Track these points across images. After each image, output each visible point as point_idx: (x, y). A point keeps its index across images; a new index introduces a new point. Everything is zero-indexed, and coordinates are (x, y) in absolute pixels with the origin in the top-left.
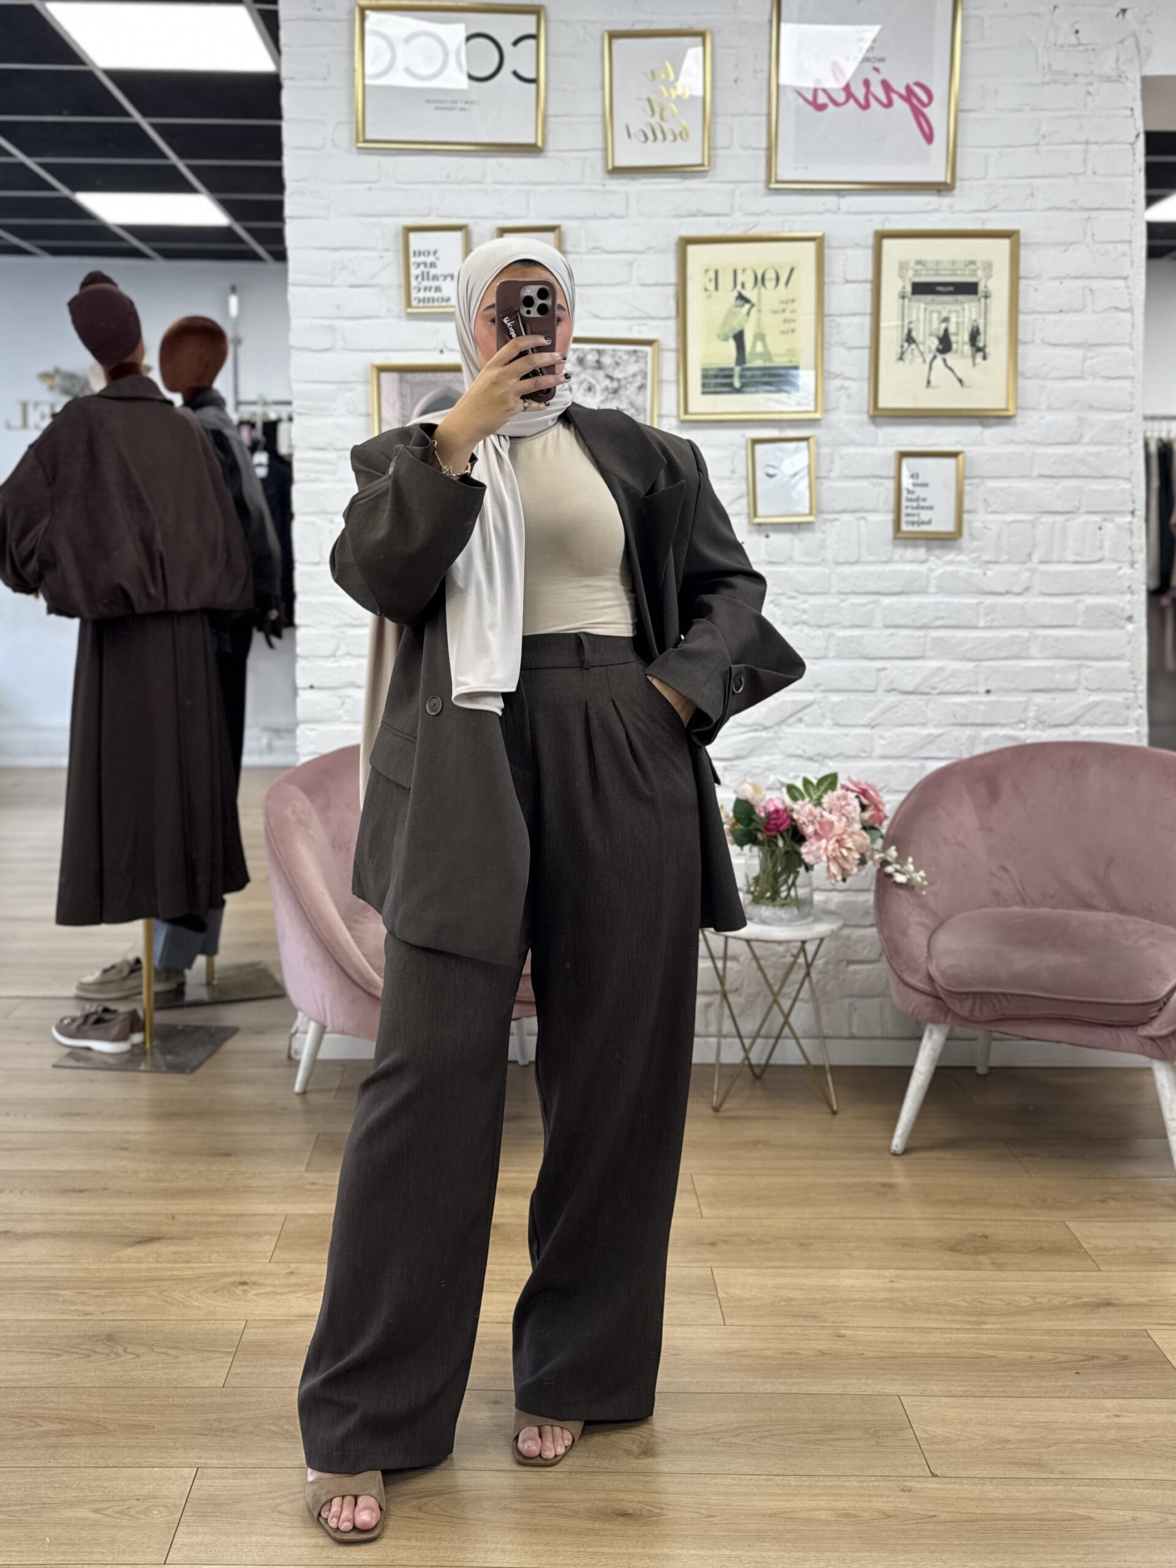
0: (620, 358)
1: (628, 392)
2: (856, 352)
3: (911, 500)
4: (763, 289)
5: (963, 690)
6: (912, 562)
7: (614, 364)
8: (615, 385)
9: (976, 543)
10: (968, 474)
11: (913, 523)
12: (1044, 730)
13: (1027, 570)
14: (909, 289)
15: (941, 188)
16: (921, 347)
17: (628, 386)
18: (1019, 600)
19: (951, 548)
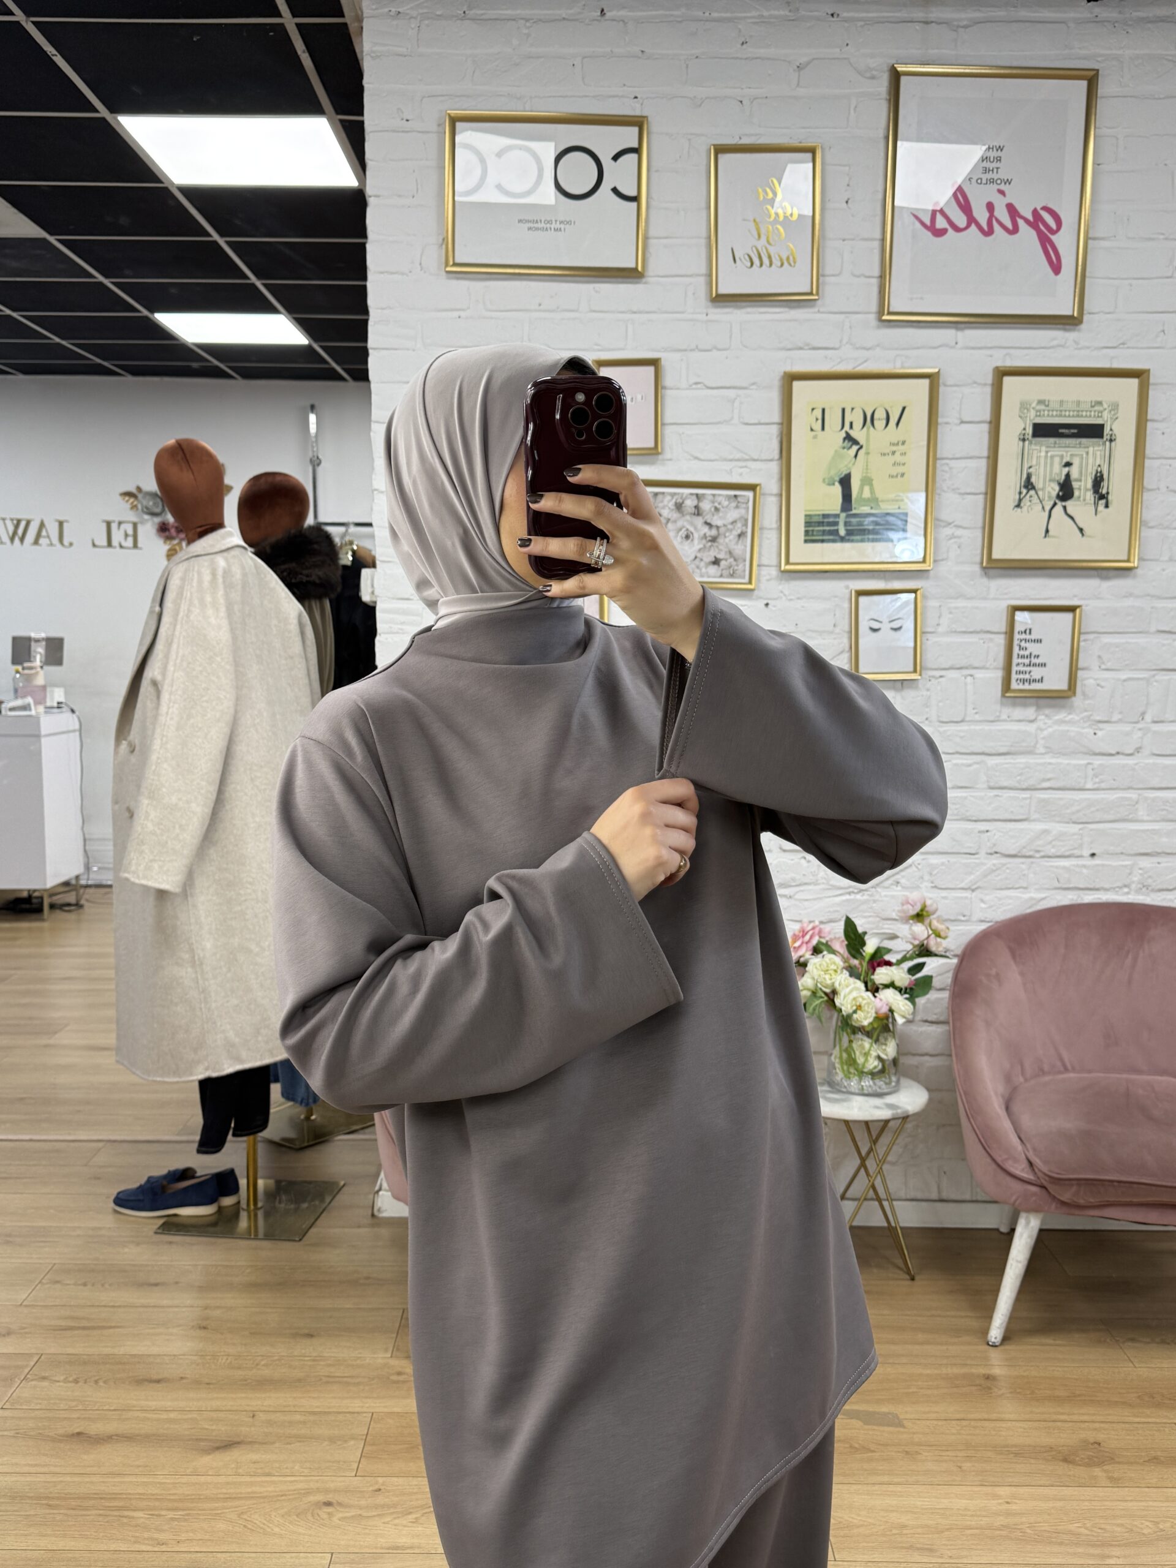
0: (720, 504)
1: (727, 540)
2: (969, 496)
3: (1023, 657)
4: (872, 428)
5: (1067, 853)
6: (1020, 721)
7: (713, 509)
8: (714, 532)
9: (1087, 702)
10: (1082, 631)
11: (1024, 681)
12: (1147, 895)
13: (1140, 729)
14: (1030, 430)
15: (1069, 322)
16: (1040, 493)
17: (727, 534)
18: (1130, 761)
19: (1063, 707)
